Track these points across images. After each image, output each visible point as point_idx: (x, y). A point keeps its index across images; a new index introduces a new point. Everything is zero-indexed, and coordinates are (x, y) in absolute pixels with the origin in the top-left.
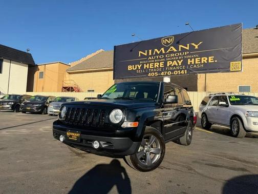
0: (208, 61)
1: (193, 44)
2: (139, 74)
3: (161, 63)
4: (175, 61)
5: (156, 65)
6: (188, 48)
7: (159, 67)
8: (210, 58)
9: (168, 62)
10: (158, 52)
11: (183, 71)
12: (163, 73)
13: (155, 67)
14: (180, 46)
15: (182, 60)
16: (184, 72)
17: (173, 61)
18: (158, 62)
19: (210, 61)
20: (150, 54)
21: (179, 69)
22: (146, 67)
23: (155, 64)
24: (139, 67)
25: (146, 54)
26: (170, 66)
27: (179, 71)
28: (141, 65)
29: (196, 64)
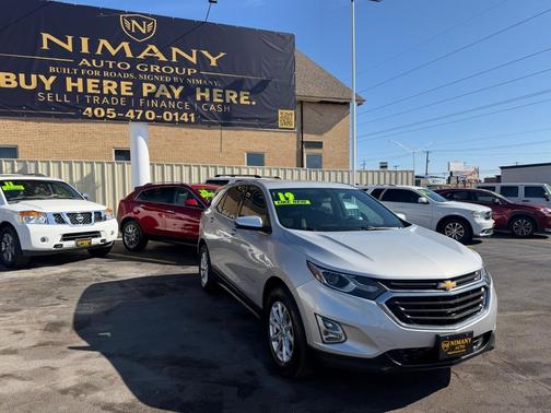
0: (238, 99)
1: (205, 53)
2: (45, 105)
3: (123, 83)
4: (163, 87)
5: (109, 87)
6: (194, 60)
7: (119, 95)
8: (242, 93)
9: (145, 85)
10: (113, 52)
11: (185, 114)
12: (131, 111)
13: (106, 92)
14: (175, 50)
15: (181, 88)
16: (189, 118)
17: (158, 84)
18: (114, 79)
19: (242, 101)
20: (85, 49)
21: (176, 110)
22: (75, 88)
23: (105, 82)
24: (48, 83)
25: (69, 47)
26: (151, 96)
27: (176, 114)
28: (52, 79)
29: (216, 104)
